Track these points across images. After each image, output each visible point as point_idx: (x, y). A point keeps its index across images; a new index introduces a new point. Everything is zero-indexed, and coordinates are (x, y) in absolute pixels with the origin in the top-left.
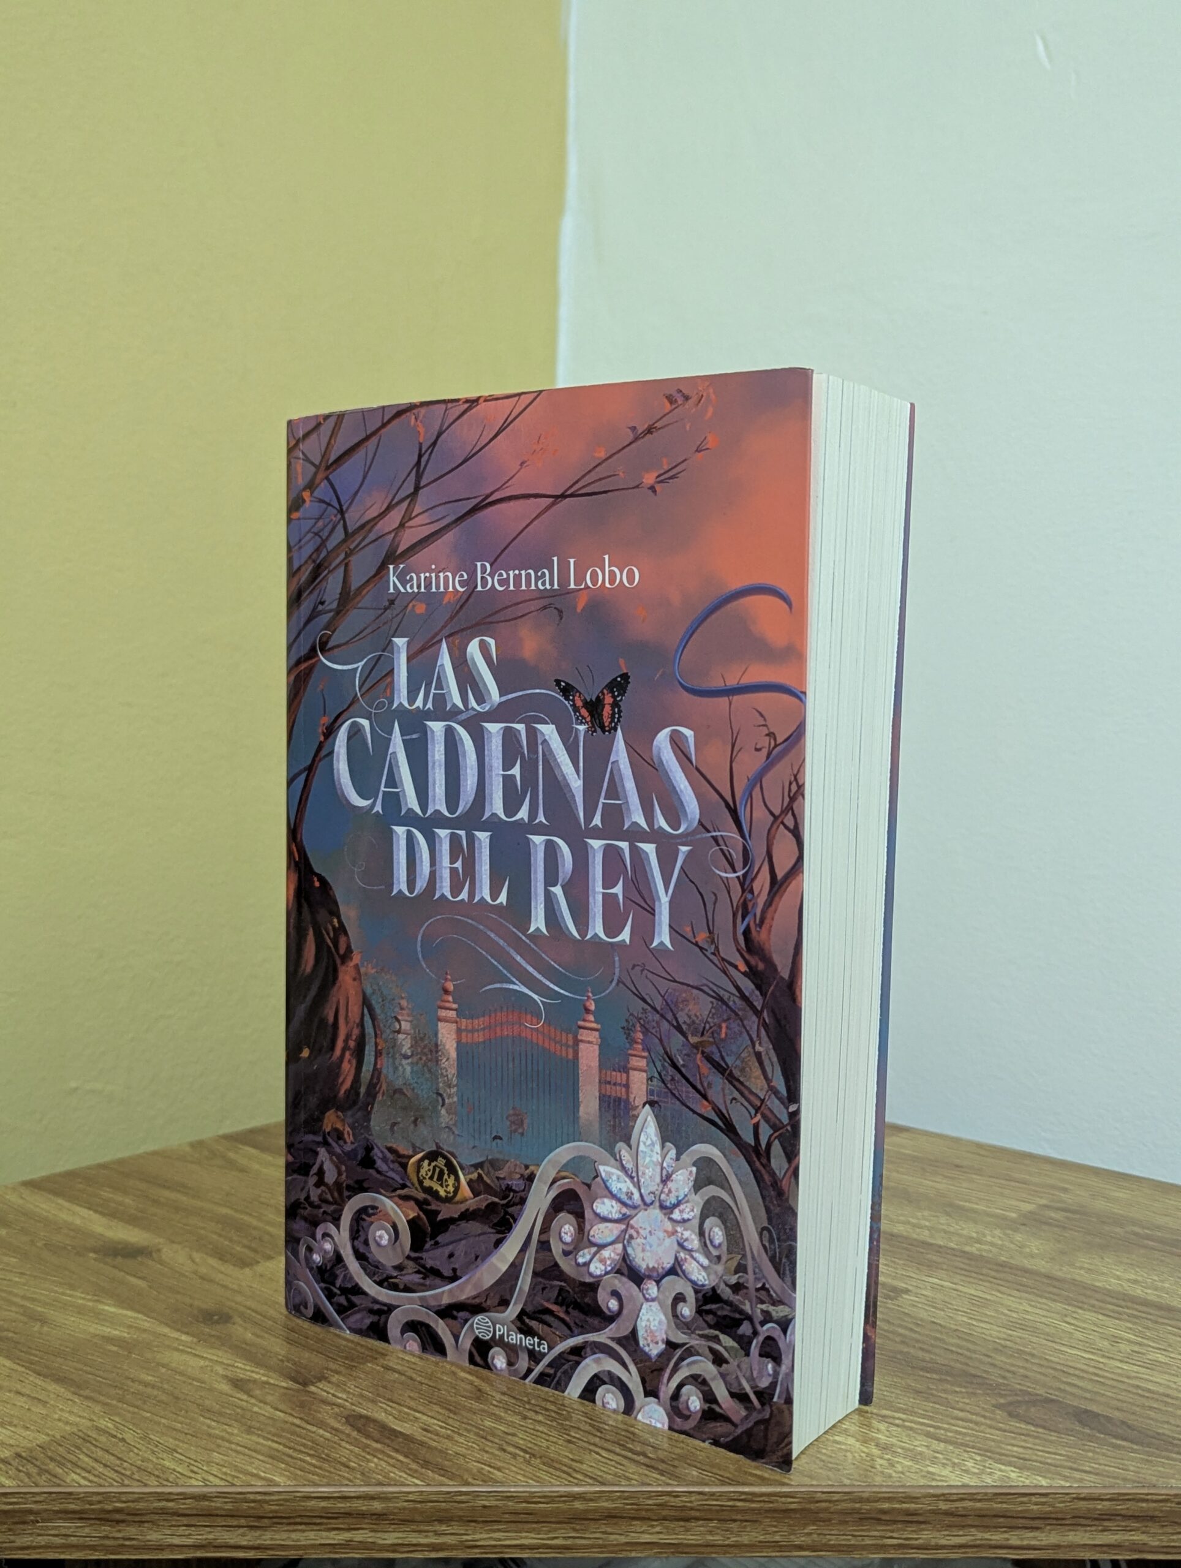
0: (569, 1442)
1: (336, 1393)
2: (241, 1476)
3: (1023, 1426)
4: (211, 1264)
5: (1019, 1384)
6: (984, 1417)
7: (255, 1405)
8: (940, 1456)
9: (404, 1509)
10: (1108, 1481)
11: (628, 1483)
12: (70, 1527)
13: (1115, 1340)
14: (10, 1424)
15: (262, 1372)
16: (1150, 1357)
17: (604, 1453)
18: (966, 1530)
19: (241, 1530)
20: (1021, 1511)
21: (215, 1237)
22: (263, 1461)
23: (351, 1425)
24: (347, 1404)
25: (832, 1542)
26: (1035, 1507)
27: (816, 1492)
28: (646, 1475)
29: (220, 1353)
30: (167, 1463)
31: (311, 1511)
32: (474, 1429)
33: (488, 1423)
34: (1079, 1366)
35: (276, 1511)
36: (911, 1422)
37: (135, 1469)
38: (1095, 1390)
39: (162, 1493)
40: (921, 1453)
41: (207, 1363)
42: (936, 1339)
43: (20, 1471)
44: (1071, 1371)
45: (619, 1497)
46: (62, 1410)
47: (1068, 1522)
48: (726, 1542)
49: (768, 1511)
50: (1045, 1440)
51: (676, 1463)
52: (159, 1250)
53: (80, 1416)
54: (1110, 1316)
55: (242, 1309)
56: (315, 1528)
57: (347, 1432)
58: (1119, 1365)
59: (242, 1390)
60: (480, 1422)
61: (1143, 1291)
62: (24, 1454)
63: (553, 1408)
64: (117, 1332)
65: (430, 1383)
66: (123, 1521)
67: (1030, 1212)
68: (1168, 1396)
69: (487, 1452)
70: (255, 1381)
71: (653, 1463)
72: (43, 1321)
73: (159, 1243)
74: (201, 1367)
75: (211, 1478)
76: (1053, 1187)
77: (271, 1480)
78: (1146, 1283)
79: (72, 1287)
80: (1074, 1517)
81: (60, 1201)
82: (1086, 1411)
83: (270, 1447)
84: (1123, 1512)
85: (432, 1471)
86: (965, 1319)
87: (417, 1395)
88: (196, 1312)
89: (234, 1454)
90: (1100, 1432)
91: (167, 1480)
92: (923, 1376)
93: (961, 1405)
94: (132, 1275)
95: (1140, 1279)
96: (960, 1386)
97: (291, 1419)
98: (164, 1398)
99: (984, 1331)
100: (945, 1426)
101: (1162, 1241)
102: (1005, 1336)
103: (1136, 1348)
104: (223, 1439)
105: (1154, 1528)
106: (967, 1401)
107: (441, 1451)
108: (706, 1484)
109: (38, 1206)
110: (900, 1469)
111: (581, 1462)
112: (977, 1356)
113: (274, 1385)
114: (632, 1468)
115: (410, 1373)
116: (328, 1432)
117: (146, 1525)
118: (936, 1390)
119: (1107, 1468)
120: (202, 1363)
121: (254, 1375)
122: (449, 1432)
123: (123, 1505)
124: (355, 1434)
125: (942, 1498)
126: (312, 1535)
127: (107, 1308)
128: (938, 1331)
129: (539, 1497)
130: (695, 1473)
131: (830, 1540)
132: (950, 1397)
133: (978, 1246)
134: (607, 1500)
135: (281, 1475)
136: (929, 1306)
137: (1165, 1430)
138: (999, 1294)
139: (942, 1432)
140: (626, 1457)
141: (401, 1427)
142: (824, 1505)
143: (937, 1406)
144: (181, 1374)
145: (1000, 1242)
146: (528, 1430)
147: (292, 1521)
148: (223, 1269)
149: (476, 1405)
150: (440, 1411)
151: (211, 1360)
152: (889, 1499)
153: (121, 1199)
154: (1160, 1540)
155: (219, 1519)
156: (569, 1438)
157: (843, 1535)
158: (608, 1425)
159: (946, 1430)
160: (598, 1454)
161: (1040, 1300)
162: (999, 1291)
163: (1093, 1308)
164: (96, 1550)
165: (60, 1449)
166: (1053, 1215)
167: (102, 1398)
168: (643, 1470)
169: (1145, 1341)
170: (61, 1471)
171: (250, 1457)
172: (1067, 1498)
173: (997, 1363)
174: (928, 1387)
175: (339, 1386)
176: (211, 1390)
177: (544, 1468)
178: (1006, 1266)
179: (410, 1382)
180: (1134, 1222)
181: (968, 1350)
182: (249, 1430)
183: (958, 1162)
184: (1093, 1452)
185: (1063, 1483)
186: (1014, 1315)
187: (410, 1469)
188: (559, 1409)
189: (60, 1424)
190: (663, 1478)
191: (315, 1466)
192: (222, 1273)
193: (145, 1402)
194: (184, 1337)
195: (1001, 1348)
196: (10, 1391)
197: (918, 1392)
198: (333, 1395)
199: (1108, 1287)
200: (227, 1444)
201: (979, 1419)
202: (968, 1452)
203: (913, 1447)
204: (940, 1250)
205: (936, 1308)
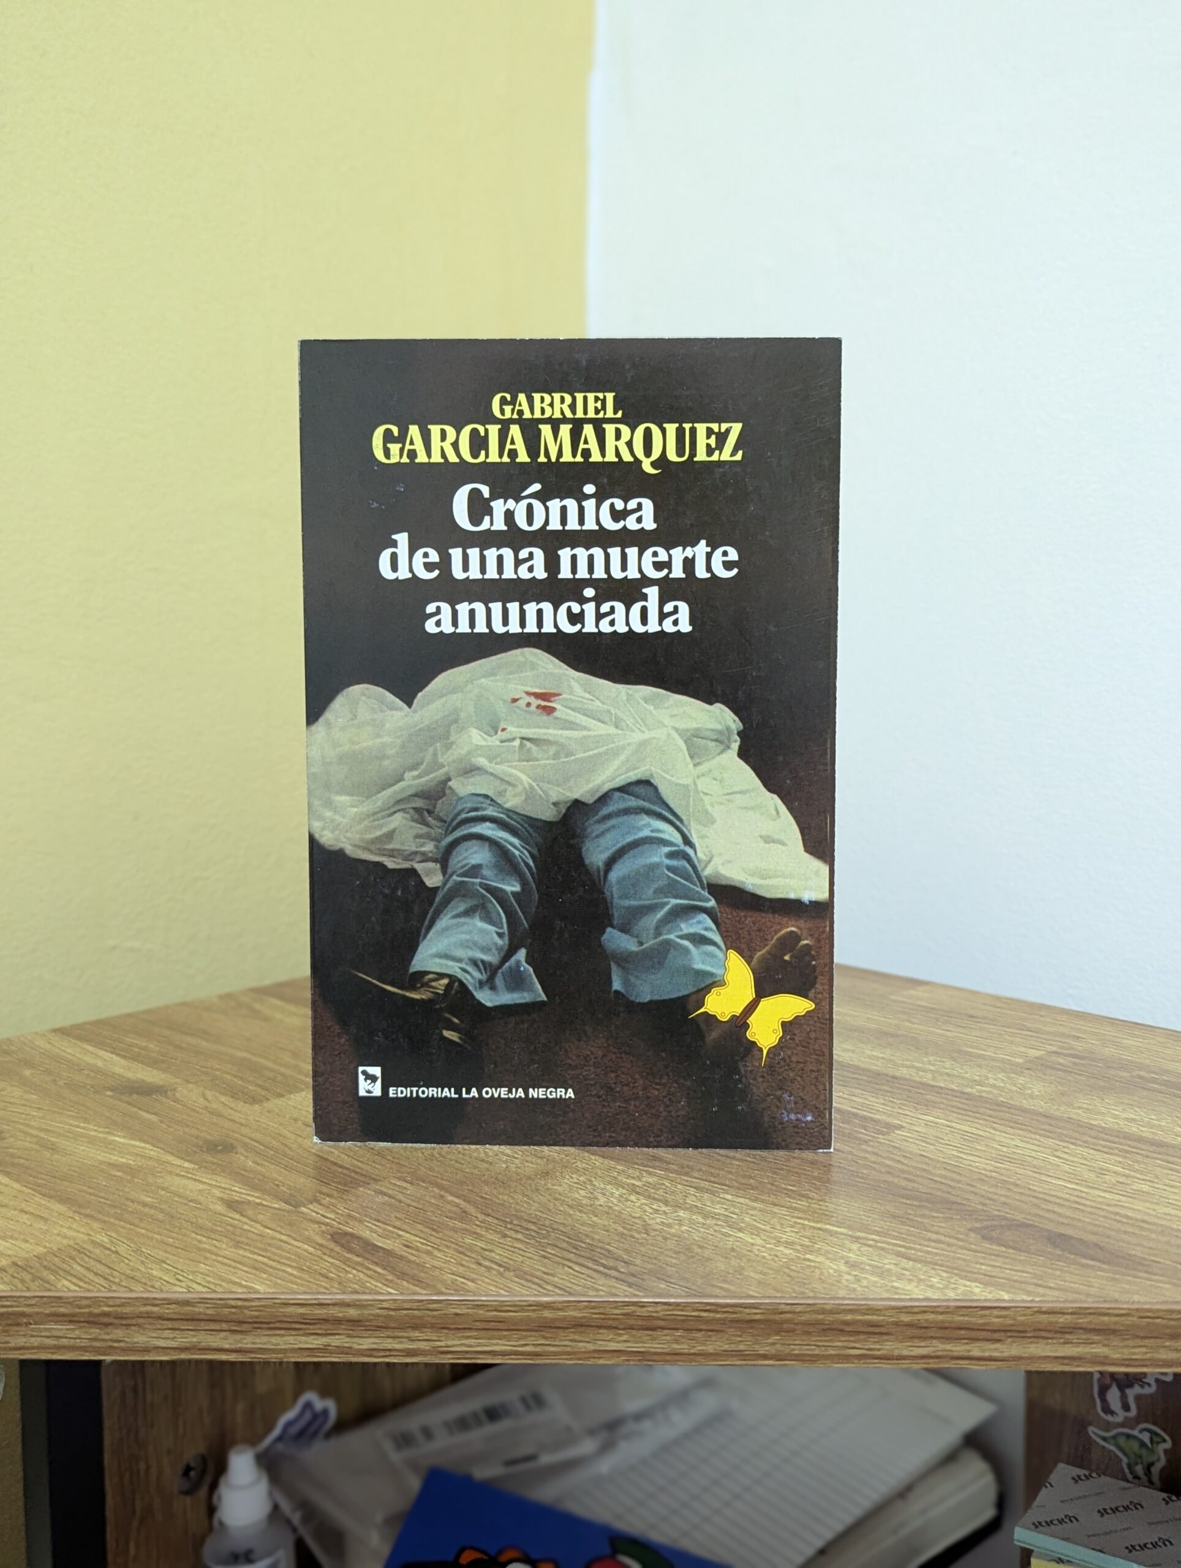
0: (545, 1257)
1: (325, 1214)
2: (223, 1284)
3: (994, 1247)
4: (220, 1101)
5: (999, 1211)
6: (957, 1239)
7: (246, 1224)
8: (907, 1273)
9: (378, 1315)
10: (1071, 1296)
11: (595, 1293)
12: (61, 1329)
13: (1102, 1172)
14: (12, 1237)
15: (256, 1195)
16: (1134, 1188)
17: (577, 1268)
18: (927, 1343)
19: (223, 1334)
20: (981, 1324)
21: (229, 1077)
22: (247, 1272)
23: (336, 1242)
24: (334, 1223)
25: (796, 1352)
26: (996, 1320)
27: (780, 1304)
28: (614, 1287)
29: (219, 1179)
30: (155, 1273)
31: (289, 1317)
32: (453, 1245)
33: (467, 1241)
34: (1060, 1194)
35: (257, 1317)
36: (885, 1243)
37: (123, 1278)
38: (1073, 1216)
39: (147, 1299)
40: (889, 1270)
41: (206, 1187)
42: (925, 1170)
43: (13, 1277)
44: (1053, 1199)
45: (587, 1307)
46: (62, 1226)
47: (1029, 1335)
48: (692, 1351)
49: (733, 1321)
50: (1014, 1259)
51: (645, 1277)
52: (175, 1090)
53: (78, 1232)
54: (1100, 1151)
55: (247, 1140)
56: (294, 1333)
57: (330, 1247)
58: (1102, 1194)
59: (235, 1211)
60: (461, 1240)
61: (1138, 1129)
62: (20, 1263)
63: (534, 1227)
64: (124, 1160)
65: (417, 1205)
66: (110, 1324)
67: (1037, 1058)
68: (1144, 1221)
69: (463, 1265)
70: (249, 1202)
71: (622, 1276)
72: (54, 1149)
73: (175, 1083)
74: (200, 1191)
75: (195, 1286)
76: (1064, 1035)
77: (252, 1288)
78: (1143, 1121)
79: (86, 1120)
80: (1035, 1330)
81: (85, 1046)
82: (1061, 1235)
83: (255, 1260)
84: (1084, 1326)
85: (408, 1282)
86: (955, 1153)
87: (403, 1215)
88: (201, 1143)
89: (219, 1265)
90: (1070, 1253)
91: (153, 1287)
92: (902, 1203)
93: (936, 1228)
94: (144, 1111)
95: (1137, 1118)
96: (937, 1212)
97: (278, 1236)
98: (161, 1216)
99: (972, 1164)
100: (917, 1246)
101: (1168, 1084)
102: (992, 1168)
103: (1122, 1179)
104: (210, 1252)
105: (1115, 1341)
106: (943, 1224)
107: (418, 1264)
108: (672, 1296)
109: (64, 1051)
110: (865, 1283)
111: (552, 1275)
112: (961, 1185)
113: (267, 1206)
114: (602, 1280)
115: (400, 1197)
116: (312, 1247)
117: (133, 1328)
118: (915, 1215)
119: (1072, 1285)
120: (201, 1186)
121: (248, 1198)
122: (429, 1248)
123: (111, 1309)
124: (338, 1249)
125: (904, 1310)
126: (291, 1339)
127: (117, 1139)
128: (926, 1163)
129: (508, 1306)
130: (662, 1286)
131: (794, 1350)
132: (926, 1221)
133: (979, 1087)
134: (574, 1310)
135: (262, 1283)
136: (923, 1141)
137: (1138, 1252)
138: (992, 1131)
139: (913, 1252)
140: (597, 1271)
141: (384, 1243)
142: (788, 1316)
143: (912, 1229)
144: (179, 1196)
145: (1002, 1085)
146: (506, 1247)
147: (271, 1326)
148: (233, 1105)
149: (459, 1224)
150: (424, 1230)
151: (208, 1184)
152: (851, 1311)
153: (144, 1044)
154: (1122, 1353)
155: (202, 1323)
156: (545, 1254)
157: (807, 1345)
158: (585, 1243)
159: (919, 1250)
160: (570, 1267)
161: (1033, 1136)
162: (994, 1129)
163: (1086, 1145)
164: (86, 1351)
165: (56, 1259)
166: (1061, 1061)
167: (100, 1216)
168: (613, 1282)
169: (1132, 1174)
170: (53, 1278)
171: (235, 1268)
172: (1028, 1311)
173: (978, 1191)
174: (906, 1212)
175: (328, 1207)
176: (206, 1209)
177: (517, 1280)
178: (1005, 1106)
179: (397, 1203)
180: (1141, 1066)
181: (953, 1180)
182: (237, 1245)
183: (973, 1013)
184: (1061, 1271)
185: (1025, 1297)
186: (1004, 1149)
187: (386, 1280)
188: (539, 1229)
189: (58, 1238)
190: (631, 1290)
191: (295, 1277)
192: (231, 1108)
193: (141, 1220)
194: (186, 1165)
195: (986, 1179)
196: (15, 1210)
197: (895, 1217)
198: (322, 1215)
199: (1103, 1125)
200: (214, 1257)
201: (952, 1241)
202: (936, 1269)
203: (880, 1265)
204: (940, 1091)
205: (926, 1142)
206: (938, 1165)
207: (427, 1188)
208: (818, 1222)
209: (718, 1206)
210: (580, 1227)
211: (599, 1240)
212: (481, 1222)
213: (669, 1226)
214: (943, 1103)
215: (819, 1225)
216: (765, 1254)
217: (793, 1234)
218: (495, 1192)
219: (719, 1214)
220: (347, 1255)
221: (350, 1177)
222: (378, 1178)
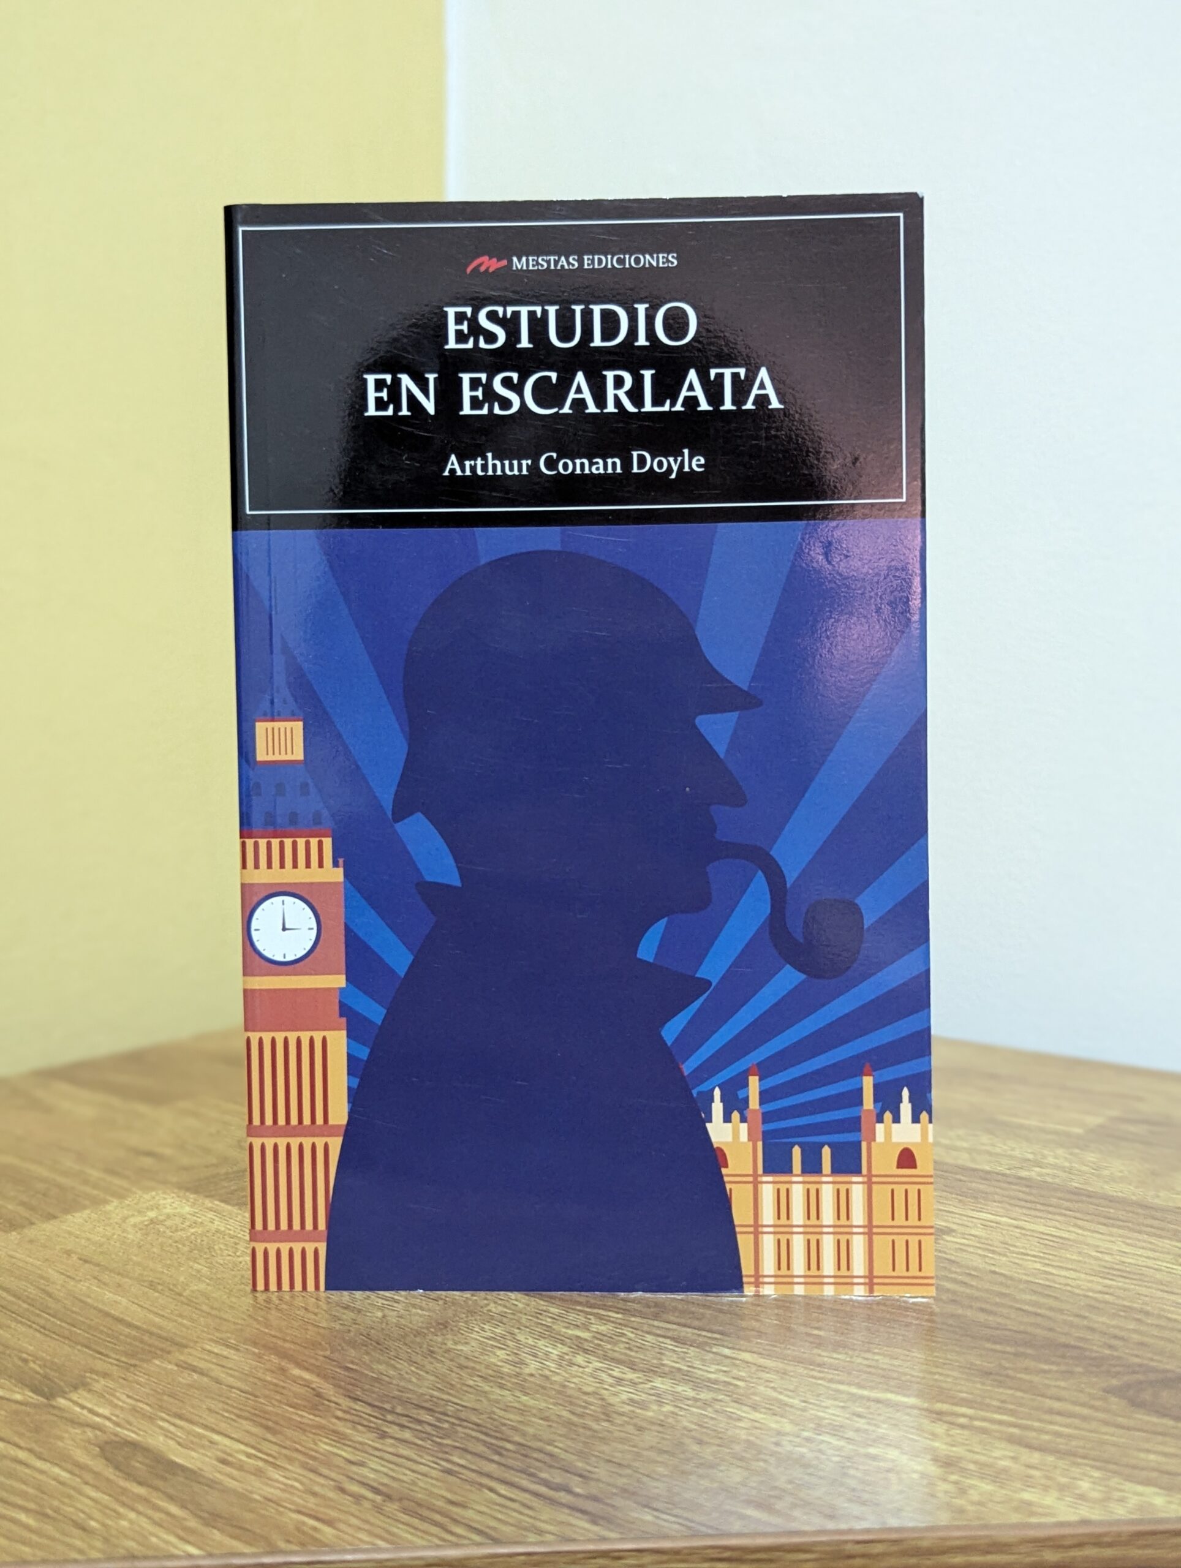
0: (449, 1472)
1: (96, 1409)
3: (1155, 1419)
5: (1137, 1356)
6: (1092, 1407)
8: (1037, 1474)
11: (539, 1538)
17: (503, 1489)
23: (107, 1459)
24: (108, 1423)
27: (846, 1542)
28: (568, 1524)
32: (300, 1457)
33: (322, 1447)
36: (984, 1419)
40: (1005, 1470)
51: (619, 1502)
57: (96, 1469)
60: (312, 1445)
63: (428, 1418)
65: (244, 1387)
67: (1099, 1127)
69: (314, 1494)
71: (579, 1503)
76: (1122, 1095)
85: (221, 1530)
86: (1038, 1266)
87: (221, 1405)
92: (991, 1350)
93: (1055, 1391)
96: (1046, 1362)
99: (1069, 1282)
100: (1036, 1424)
102: (1099, 1288)
106: (1063, 1384)
107: (241, 1496)
108: (665, 1537)
110: (974, 1495)
111: (463, 1506)
112: (1065, 1317)
113: (3, 1398)
114: (546, 1513)
115: (217, 1372)
116: (66, 1470)
118: (1013, 1369)
122: (260, 1464)
124: (109, 1472)
125: (1048, 1543)
128: (1001, 1284)
130: (649, 1518)
132: (1036, 1379)
133: (1038, 1169)
136: (984, 1250)
138: (1080, 1231)
139: (1034, 1434)
140: (536, 1495)
141: (186, 1458)
143: (1019, 1394)
145: (1067, 1164)
146: (387, 1456)
149: (308, 1418)
150: (253, 1429)
152: (963, 1549)
156: (449, 1466)
158: (512, 1443)
159: (1041, 1431)
160: (491, 1490)
161: (1140, 1237)
162: (1080, 1227)
166: (1131, 1128)
168: (563, 1515)
173: (1096, 1326)
175: (104, 1396)
177: (406, 1518)
178: (1081, 1194)
179: (215, 1386)
181: (1051, 1309)
183: (992, 1071)
186: (1107, 1258)
187: (185, 1529)
188: (439, 1420)
190: (595, 1528)
195: (1097, 1304)
197: (987, 1374)
198: (91, 1411)
201: (1085, 1411)
202: (1079, 1464)
203: (991, 1460)
204: (989, 1176)
205: (994, 1252)
206: (1021, 1286)
207: (259, 1357)
208: (872, 1388)
209: (713, 1368)
210: (502, 1413)
211: (536, 1437)
212: (344, 1412)
213: (643, 1405)
214: (997, 1194)
215: (874, 1394)
216: (804, 1450)
217: (838, 1412)
218: (366, 1358)
219: (716, 1382)
220: (122, 1483)
221: (142, 1341)
222: (184, 1342)
